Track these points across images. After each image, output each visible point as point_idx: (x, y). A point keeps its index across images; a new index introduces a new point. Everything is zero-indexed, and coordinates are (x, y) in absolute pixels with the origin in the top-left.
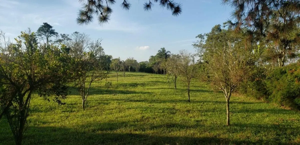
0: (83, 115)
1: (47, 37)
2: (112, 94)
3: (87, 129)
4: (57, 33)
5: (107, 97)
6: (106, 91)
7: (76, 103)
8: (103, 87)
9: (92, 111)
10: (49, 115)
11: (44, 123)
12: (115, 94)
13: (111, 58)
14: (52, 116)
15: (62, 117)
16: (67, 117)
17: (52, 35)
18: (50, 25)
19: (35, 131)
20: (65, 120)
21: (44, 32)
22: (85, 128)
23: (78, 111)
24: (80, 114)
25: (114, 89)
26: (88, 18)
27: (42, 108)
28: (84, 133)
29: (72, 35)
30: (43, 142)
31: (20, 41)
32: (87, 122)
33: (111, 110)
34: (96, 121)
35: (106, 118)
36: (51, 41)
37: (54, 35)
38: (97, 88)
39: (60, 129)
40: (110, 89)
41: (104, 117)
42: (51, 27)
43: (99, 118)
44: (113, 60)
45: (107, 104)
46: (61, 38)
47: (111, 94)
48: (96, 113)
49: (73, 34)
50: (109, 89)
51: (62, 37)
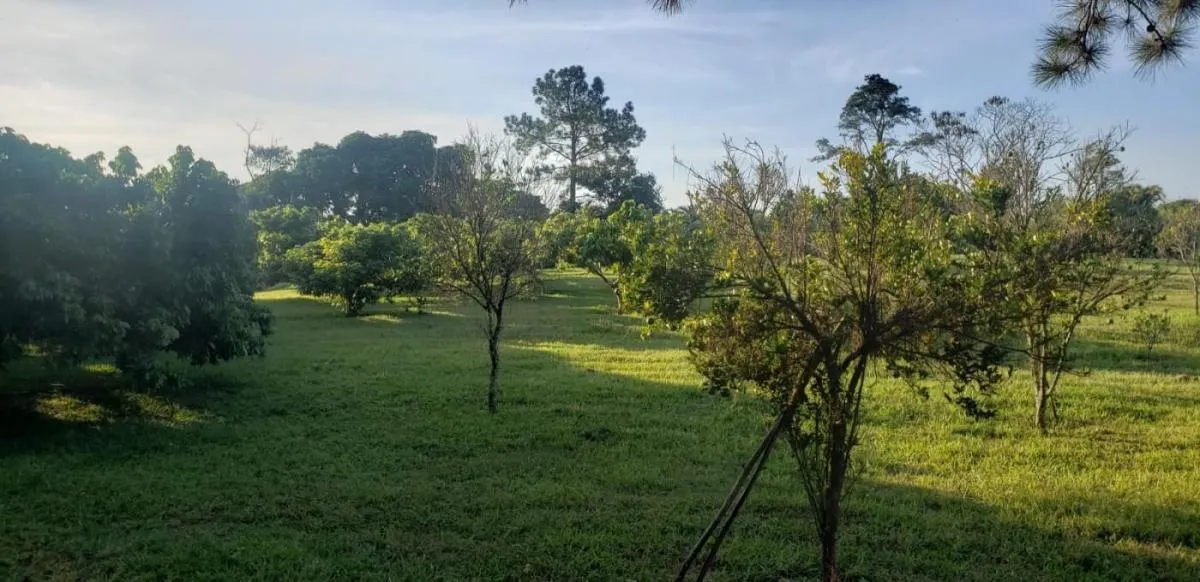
0: (1044, 456)
1: (878, 131)
2: (1174, 374)
3: (1067, 522)
4: (916, 110)
5: (1150, 384)
6: (1140, 357)
7: (1005, 402)
8: (1123, 336)
9: (1081, 441)
10: (903, 439)
11: (892, 469)
12: (1192, 374)
13: (1156, 200)
14: (918, 446)
15: (957, 452)
16: (977, 456)
17: (898, 121)
18: (891, 81)
19: (864, 496)
20: (969, 469)
21: (867, 112)
22: (1059, 517)
23: (1019, 436)
24: (1029, 448)
25: (1177, 348)
26: (1086, 55)
27: (877, 408)
28: (1058, 535)
29: (979, 110)
30: (896, 542)
31: (836, 181)
32: (1067, 489)
33: (1176, 451)
34: (1108, 491)
35: (1152, 482)
36: (893, 142)
37: (903, 120)
38: (1096, 340)
39: (955, 504)
40: (1160, 345)
41: (1143, 477)
42: (893, 88)
43: (1118, 478)
44: (1165, 207)
45: (1152, 418)
46: (932, 128)
47: (1166, 373)
48: (1100, 457)
49: (982, 106)
50: (1155, 345)
51: (937, 126)
